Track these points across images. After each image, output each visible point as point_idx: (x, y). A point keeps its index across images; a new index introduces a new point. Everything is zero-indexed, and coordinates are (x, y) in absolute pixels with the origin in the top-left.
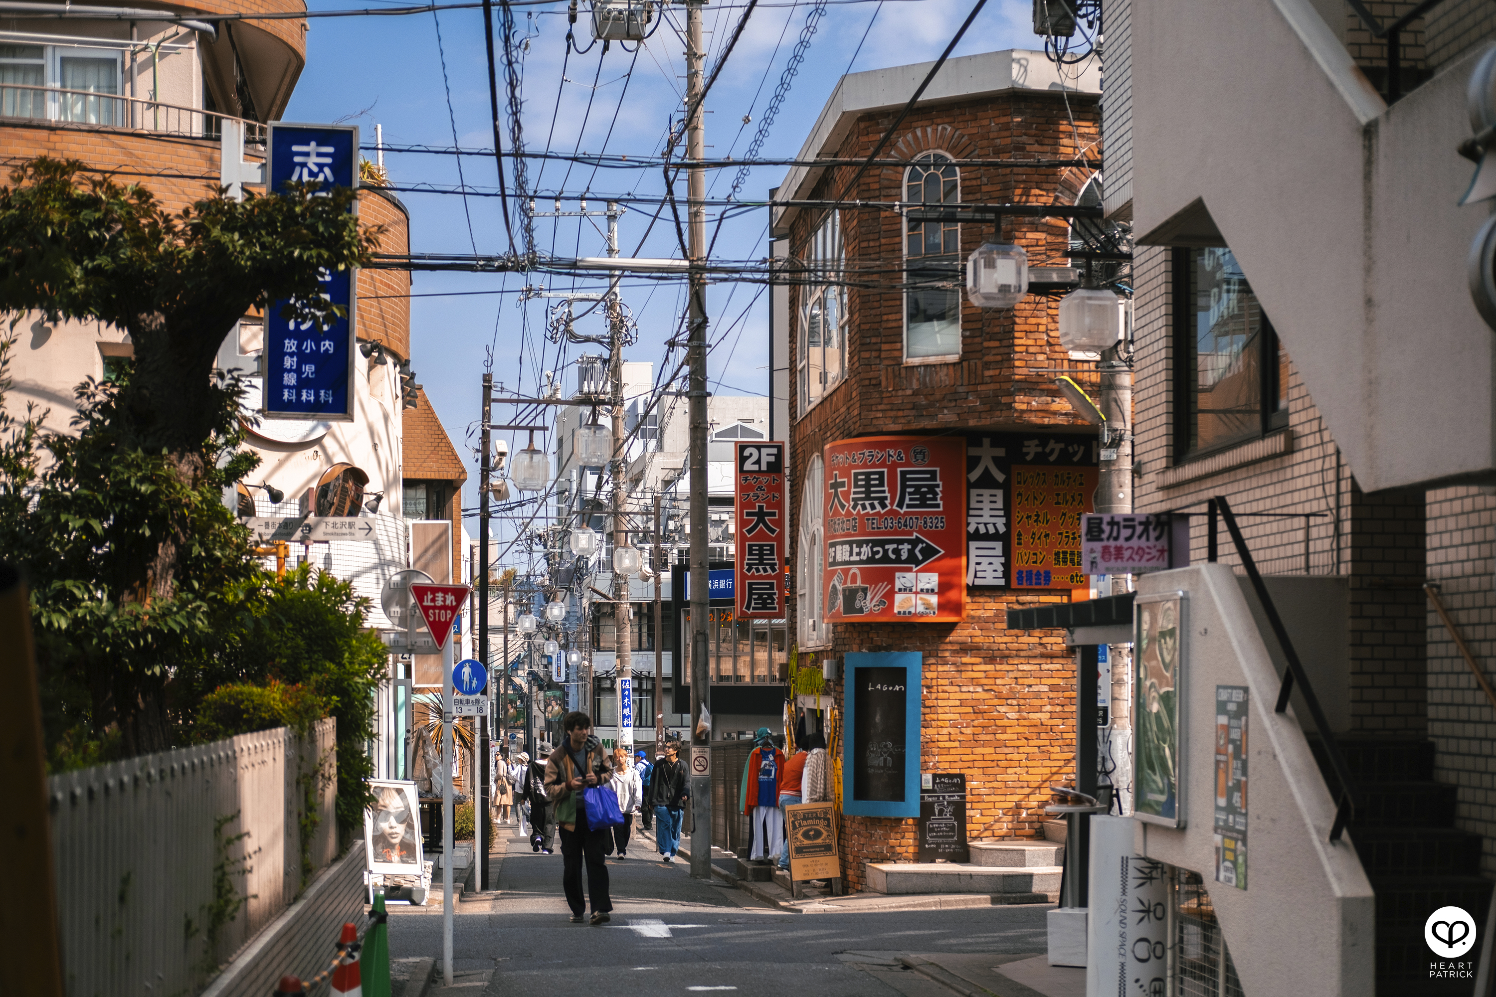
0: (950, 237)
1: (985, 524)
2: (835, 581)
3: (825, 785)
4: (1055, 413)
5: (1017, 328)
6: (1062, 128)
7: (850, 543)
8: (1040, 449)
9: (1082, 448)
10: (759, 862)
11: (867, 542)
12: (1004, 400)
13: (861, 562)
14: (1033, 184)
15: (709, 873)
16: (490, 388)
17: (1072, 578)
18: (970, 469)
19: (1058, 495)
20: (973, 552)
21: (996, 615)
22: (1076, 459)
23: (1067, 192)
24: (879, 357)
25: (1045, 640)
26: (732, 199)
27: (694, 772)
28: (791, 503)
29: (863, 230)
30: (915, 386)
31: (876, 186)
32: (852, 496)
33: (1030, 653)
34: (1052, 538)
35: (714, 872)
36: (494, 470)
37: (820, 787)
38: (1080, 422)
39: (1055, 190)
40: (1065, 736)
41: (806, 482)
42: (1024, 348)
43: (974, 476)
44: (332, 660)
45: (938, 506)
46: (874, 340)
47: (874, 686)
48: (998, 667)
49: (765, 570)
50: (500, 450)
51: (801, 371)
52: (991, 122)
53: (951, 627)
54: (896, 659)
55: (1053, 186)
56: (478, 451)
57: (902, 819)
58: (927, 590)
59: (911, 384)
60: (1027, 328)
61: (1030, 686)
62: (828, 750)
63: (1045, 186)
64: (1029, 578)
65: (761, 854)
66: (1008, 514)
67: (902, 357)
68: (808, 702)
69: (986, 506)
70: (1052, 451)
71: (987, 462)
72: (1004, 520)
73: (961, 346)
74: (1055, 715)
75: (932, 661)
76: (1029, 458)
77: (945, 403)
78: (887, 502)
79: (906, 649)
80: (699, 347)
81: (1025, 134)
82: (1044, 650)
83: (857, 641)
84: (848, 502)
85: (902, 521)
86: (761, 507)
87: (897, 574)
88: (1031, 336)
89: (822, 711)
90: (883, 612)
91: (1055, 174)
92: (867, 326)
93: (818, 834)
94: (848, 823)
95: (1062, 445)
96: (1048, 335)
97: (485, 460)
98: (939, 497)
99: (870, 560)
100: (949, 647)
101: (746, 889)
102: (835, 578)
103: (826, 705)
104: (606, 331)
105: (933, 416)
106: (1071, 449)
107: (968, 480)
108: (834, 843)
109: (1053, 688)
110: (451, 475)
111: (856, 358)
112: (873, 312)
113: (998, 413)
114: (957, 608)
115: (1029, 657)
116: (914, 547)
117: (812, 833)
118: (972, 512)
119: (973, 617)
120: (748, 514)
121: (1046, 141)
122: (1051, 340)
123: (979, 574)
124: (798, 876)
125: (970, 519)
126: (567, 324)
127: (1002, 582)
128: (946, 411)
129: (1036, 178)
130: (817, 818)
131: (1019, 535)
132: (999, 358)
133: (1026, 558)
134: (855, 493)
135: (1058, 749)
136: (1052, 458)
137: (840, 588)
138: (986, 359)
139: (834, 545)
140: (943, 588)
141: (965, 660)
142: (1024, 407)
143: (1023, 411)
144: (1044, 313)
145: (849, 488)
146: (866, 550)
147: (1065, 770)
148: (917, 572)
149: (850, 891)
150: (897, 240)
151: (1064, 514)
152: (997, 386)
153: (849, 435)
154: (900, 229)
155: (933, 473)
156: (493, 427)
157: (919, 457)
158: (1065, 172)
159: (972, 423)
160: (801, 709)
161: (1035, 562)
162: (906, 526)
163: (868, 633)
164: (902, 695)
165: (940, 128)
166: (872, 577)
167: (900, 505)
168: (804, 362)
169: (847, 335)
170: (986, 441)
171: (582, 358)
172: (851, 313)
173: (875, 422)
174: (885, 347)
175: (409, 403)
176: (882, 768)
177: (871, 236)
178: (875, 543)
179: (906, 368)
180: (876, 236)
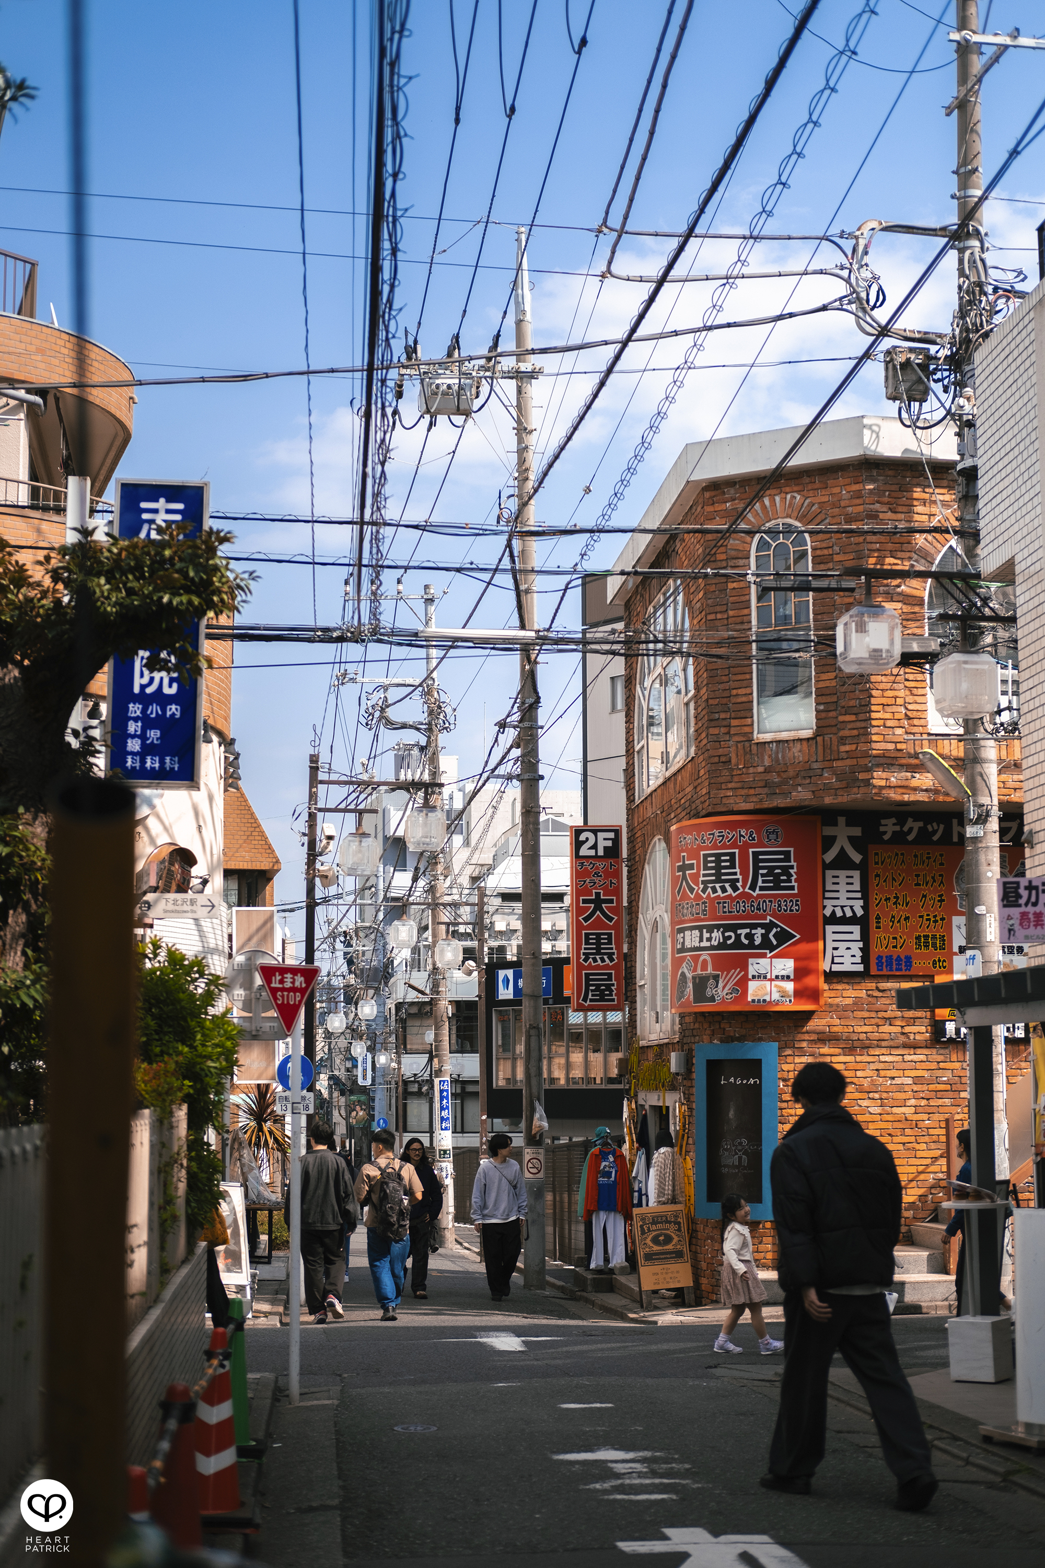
0: (801, 608)
1: (842, 907)
2: (684, 969)
3: (674, 1186)
4: (915, 789)
5: (873, 701)
6: (916, 495)
7: (700, 928)
8: (897, 828)
9: (942, 826)
10: (598, 1271)
11: (718, 927)
12: (862, 776)
13: (712, 948)
14: (888, 554)
15: (543, 1285)
16: (317, 768)
17: (934, 963)
18: (825, 850)
19: (917, 876)
20: (830, 937)
21: (855, 1004)
22: (935, 838)
23: (923, 561)
24: (728, 733)
25: (907, 1029)
26: (579, 568)
27: (527, 1175)
28: (629, 890)
29: (710, 602)
30: (767, 762)
31: (723, 557)
32: (701, 879)
33: (891, 1043)
34: (913, 921)
35: (549, 1283)
36: (321, 855)
37: (668, 1188)
38: (941, 798)
39: (910, 558)
40: (931, 1131)
41: (646, 866)
42: (881, 722)
43: (830, 857)
44: (184, 1043)
45: (792, 888)
46: (723, 716)
47: (727, 1079)
48: (859, 1058)
49: (603, 960)
50: (327, 834)
51: (638, 752)
52: (842, 489)
53: (809, 1015)
54: (751, 1051)
55: (908, 554)
56: (304, 834)
57: (759, 1223)
58: (783, 977)
59: (763, 761)
60: (884, 701)
61: (893, 1078)
62: (676, 1149)
63: (900, 554)
64: (889, 964)
65: (601, 1263)
66: (865, 897)
67: (752, 733)
68: (651, 1099)
69: (843, 887)
70: (911, 829)
71: (842, 842)
72: (861, 902)
73: (815, 721)
74: (920, 1110)
75: (789, 1052)
76: (886, 837)
77: (799, 780)
78: (739, 885)
79: (760, 1039)
80: (531, 728)
81: (878, 502)
82: (906, 1040)
83: (708, 1032)
84: (698, 885)
85: (755, 905)
86: (598, 894)
87: (751, 960)
88: (888, 709)
89: (668, 1108)
90: (736, 1000)
91: (909, 543)
92: (716, 701)
93: (668, 1240)
94: (700, 1227)
95: (921, 824)
96: (906, 708)
97: (312, 845)
98: (793, 878)
99: (722, 946)
100: (806, 1037)
101: (587, 1300)
102: (684, 965)
103: (672, 1101)
104: (423, 717)
105: (786, 794)
106: (930, 828)
107: (823, 861)
108: (686, 1249)
109: (917, 1080)
110: (264, 865)
111: (704, 735)
112: (721, 686)
113: (855, 790)
114: (813, 995)
115: (891, 1047)
116: (768, 932)
117: (662, 1238)
118: (827, 895)
119: (831, 1005)
120: (585, 901)
121: (900, 509)
122: (909, 713)
123: (836, 960)
124: (647, 1286)
125: (826, 902)
126: (382, 710)
127: (860, 968)
128: (800, 789)
129: (890, 546)
130: (667, 1222)
131: (878, 918)
132: (855, 732)
133: (885, 942)
134: (704, 875)
135: (924, 1146)
136: (910, 838)
137: (689, 975)
138: (842, 733)
139: (682, 930)
140: (800, 974)
141: (823, 1051)
142: (883, 783)
143: (881, 788)
144: (901, 686)
145: (699, 870)
146: (717, 935)
147: (932, 1169)
148: (771, 957)
149: (704, 1301)
150: (746, 612)
151: (924, 896)
152: (854, 762)
153: (697, 815)
154: (749, 601)
155: (787, 854)
156: (320, 810)
157: (772, 837)
158: (920, 540)
159: (828, 800)
160: (642, 1106)
161: (895, 947)
162: (759, 909)
163: (720, 1023)
164: (758, 1089)
165: (789, 496)
166: (724, 964)
167: (753, 888)
168: (643, 742)
169: (692, 712)
170: (842, 820)
171: (398, 745)
172: (697, 688)
173: (725, 801)
174: (734, 722)
175: (231, 785)
176: (737, 1167)
177: (718, 609)
178: (727, 928)
179: (757, 744)
180: (724, 608)
